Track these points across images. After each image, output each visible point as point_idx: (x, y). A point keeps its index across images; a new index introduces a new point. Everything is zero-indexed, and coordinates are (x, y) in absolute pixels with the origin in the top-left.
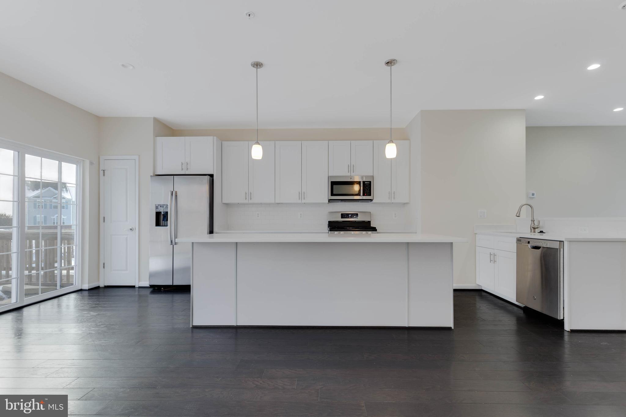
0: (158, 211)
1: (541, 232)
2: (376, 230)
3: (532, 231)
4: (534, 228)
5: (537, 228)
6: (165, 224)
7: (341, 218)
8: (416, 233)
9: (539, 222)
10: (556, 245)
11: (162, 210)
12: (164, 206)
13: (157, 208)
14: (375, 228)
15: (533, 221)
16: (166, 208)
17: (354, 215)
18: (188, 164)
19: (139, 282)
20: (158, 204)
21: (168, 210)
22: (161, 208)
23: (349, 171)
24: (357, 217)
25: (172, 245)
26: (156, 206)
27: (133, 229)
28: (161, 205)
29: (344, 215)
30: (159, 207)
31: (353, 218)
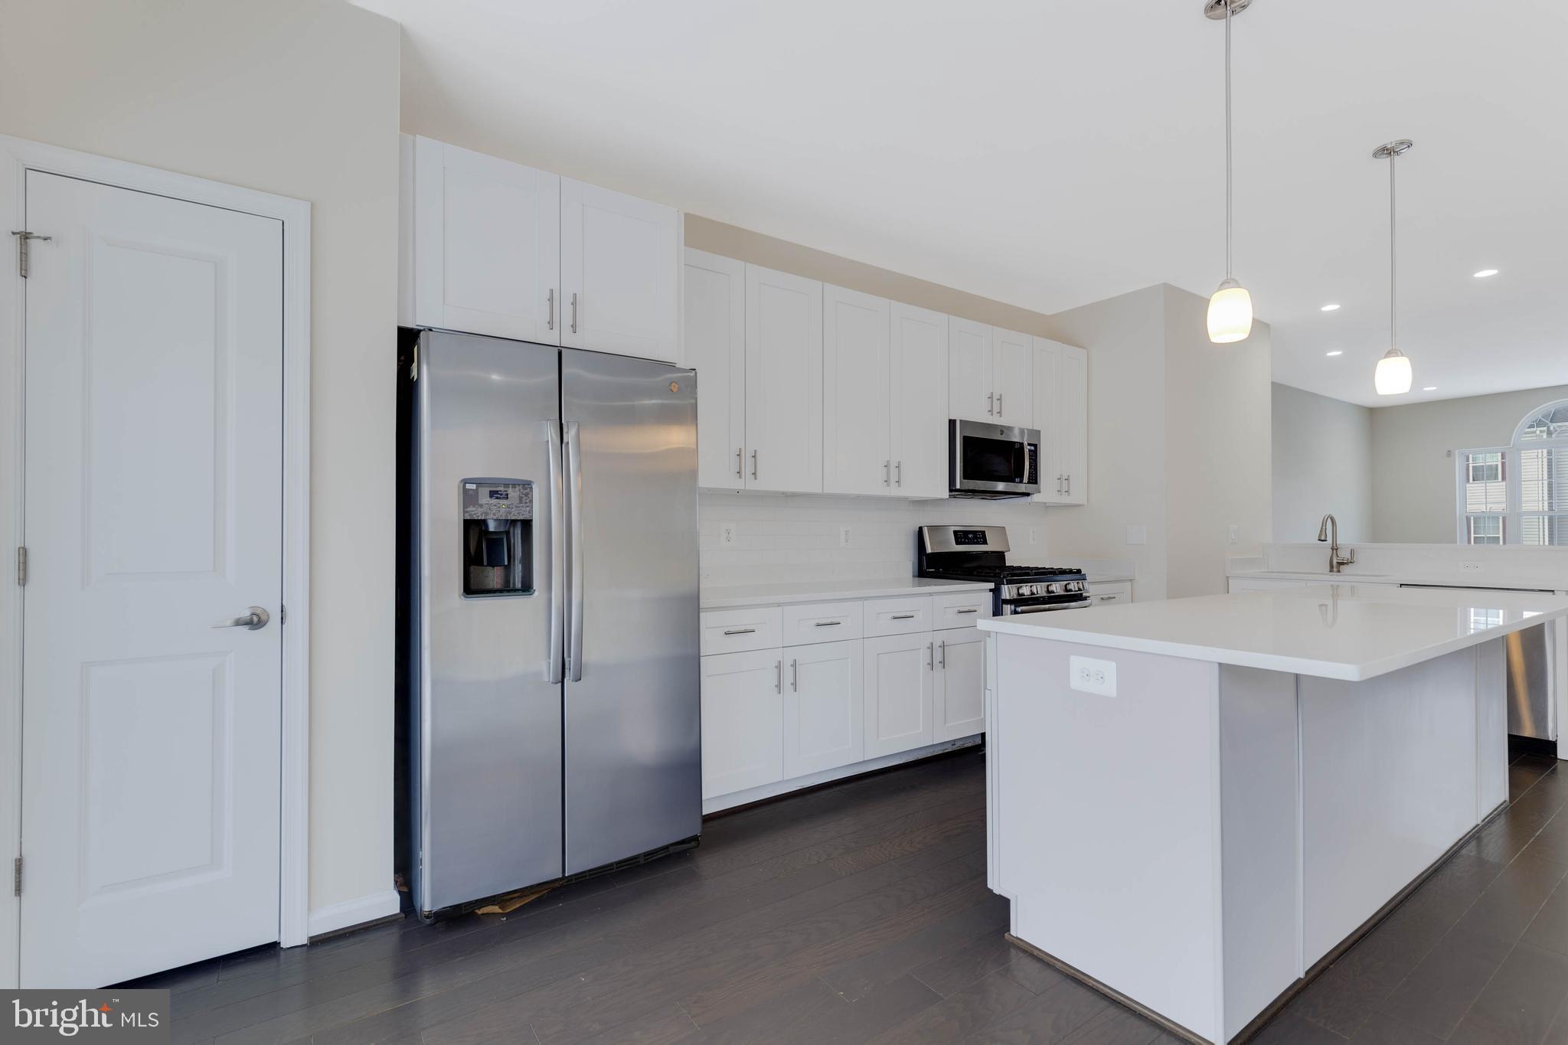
0: (477, 513)
7: (956, 544)
9: (1353, 551)
12: (510, 491)
13: (469, 498)
15: (1334, 549)
16: (521, 499)
17: (979, 537)
18: (574, 304)
19: (309, 909)
20: (480, 483)
21: (531, 511)
22: (494, 501)
23: (991, 411)
24: (985, 542)
25: (560, 684)
26: (465, 491)
27: (263, 617)
28: (497, 485)
29: (962, 536)
30: (484, 498)
31: (978, 543)
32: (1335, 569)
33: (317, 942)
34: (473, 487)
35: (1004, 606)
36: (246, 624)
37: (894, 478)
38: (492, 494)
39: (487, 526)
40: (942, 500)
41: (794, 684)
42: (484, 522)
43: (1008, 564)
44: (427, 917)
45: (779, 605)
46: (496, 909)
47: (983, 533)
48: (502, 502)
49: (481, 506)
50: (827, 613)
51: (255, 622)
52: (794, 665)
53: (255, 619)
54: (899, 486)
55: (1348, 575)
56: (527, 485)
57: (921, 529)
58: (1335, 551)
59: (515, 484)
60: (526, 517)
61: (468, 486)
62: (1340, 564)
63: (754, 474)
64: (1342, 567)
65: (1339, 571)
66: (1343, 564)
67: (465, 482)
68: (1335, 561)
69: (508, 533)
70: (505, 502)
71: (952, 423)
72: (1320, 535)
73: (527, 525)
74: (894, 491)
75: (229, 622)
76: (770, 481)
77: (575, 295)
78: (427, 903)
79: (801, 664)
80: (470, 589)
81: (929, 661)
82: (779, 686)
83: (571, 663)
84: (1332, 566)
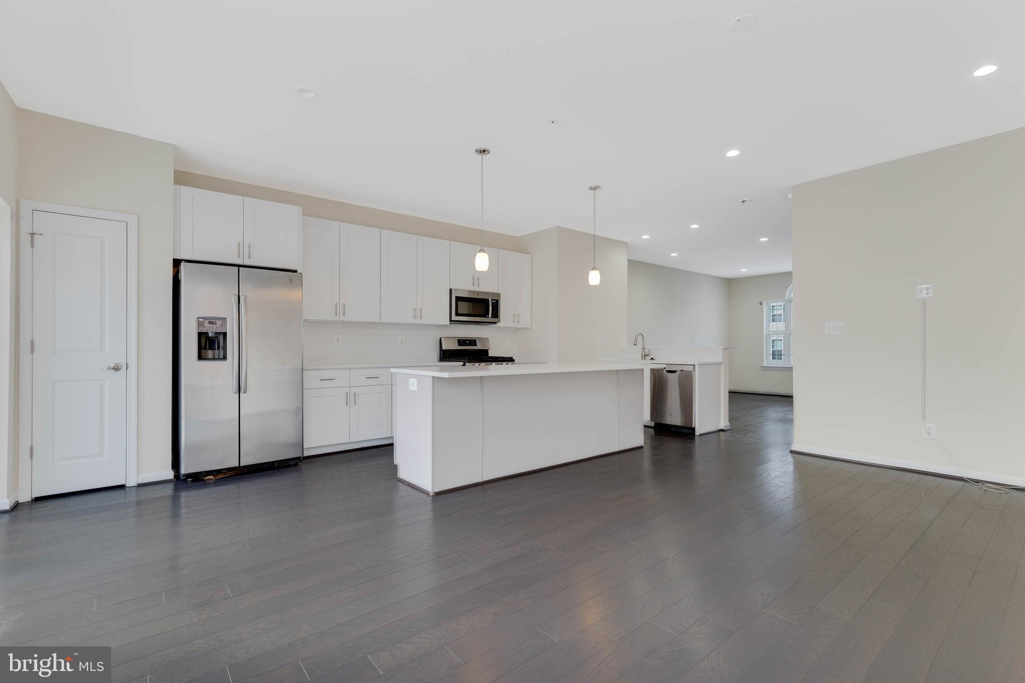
0: (203, 330)
1: (652, 359)
2: (514, 361)
3: (643, 358)
4: (645, 356)
5: (648, 355)
6: (219, 356)
7: (459, 345)
8: (546, 363)
9: (649, 350)
10: (690, 368)
11: (211, 330)
12: (217, 321)
13: (200, 324)
14: (512, 358)
15: (644, 349)
16: (222, 325)
17: (473, 342)
18: (249, 247)
19: (138, 474)
20: (205, 318)
21: (226, 329)
22: (210, 325)
23: (473, 285)
24: (476, 345)
25: (238, 394)
26: (199, 321)
27: (120, 367)
28: (212, 319)
29: (461, 342)
30: (206, 324)
31: (471, 345)
33: (140, 486)
34: (202, 320)
36: (113, 369)
37: (418, 315)
38: (210, 323)
39: (208, 334)
40: (447, 325)
41: (355, 402)
42: (207, 333)
43: (490, 355)
44: (183, 476)
45: (349, 369)
46: (211, 477)
47: (475, 341)
48: (214, 325)
49: (205, 327)
50: (374, 373)
51: (116, 368)
52: (355, 394)
53: (117, 367)
54: (421, 319)
56: (224, 319)
57: (440, 338)
59: (219, 319)
60: (224, 331)
61: (200, 320)
63: (344, 314)
67: (199, 318)
68: (643, 354)
69: (217, 337)
70: (215, 326)
71: (451, 290)
73: (225, 334)
74: (420, 321)
75: (106, 368)
76: (351, 317)
77: (250, 244)
78: (183, 470)
79: (358, 394)
80: (200, 357)
82: (347, 403)
83: (242, 386)
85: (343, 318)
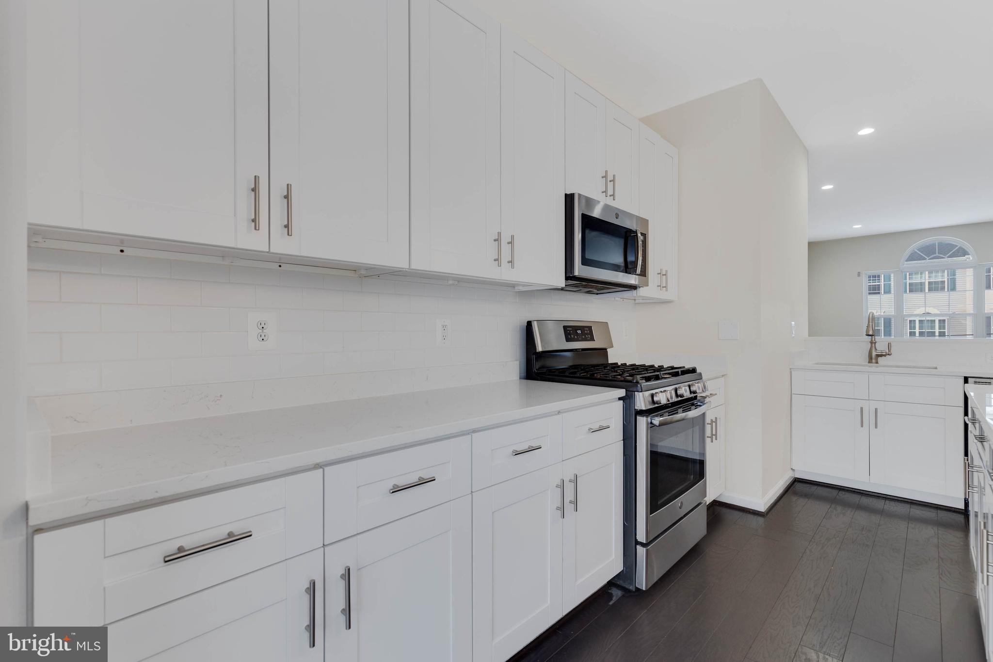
7: (563, 340)
15: (874, 343)
17: (586, 333)
23: (605, 192)
24: (592, 338)
31: (585, 340)
32: (874, 361)
35: (638, 418)
37: (506, 256)
40: (556, 289)
47: (591, 329)
54: (513, 267)
55: (884, 366)
57: (529, 324)
58: (873, 345)
62: (878, 356)
63: (285, 227)
64: (880, 359)
65: (877, 363)
66: (881, 356)
68: (874, 354)
71: (569, 199)
72: (867, 330)
74: (505, 274)
81: (559, 504)
84: (870, 358)
85: (282, 246)
